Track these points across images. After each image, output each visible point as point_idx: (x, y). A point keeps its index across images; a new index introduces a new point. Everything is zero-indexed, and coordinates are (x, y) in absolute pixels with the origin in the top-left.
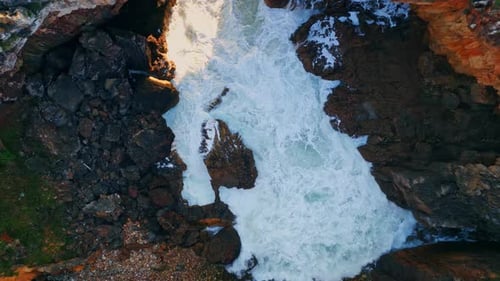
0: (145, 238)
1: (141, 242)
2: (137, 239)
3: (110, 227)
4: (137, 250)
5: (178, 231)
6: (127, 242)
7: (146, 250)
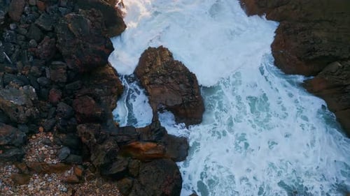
0: (56, 156)
1: (49, 161)
2: (44, 156)
3: (11, 129)
4: (42, 173)
5: (100, 147)
6: (31, 159)
7: (54, 175)
